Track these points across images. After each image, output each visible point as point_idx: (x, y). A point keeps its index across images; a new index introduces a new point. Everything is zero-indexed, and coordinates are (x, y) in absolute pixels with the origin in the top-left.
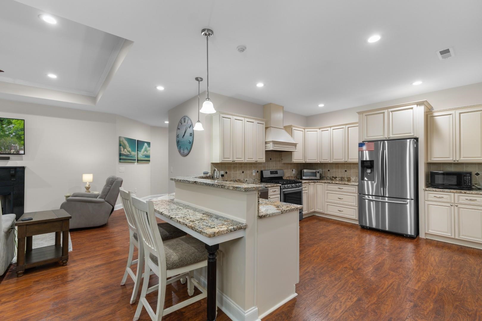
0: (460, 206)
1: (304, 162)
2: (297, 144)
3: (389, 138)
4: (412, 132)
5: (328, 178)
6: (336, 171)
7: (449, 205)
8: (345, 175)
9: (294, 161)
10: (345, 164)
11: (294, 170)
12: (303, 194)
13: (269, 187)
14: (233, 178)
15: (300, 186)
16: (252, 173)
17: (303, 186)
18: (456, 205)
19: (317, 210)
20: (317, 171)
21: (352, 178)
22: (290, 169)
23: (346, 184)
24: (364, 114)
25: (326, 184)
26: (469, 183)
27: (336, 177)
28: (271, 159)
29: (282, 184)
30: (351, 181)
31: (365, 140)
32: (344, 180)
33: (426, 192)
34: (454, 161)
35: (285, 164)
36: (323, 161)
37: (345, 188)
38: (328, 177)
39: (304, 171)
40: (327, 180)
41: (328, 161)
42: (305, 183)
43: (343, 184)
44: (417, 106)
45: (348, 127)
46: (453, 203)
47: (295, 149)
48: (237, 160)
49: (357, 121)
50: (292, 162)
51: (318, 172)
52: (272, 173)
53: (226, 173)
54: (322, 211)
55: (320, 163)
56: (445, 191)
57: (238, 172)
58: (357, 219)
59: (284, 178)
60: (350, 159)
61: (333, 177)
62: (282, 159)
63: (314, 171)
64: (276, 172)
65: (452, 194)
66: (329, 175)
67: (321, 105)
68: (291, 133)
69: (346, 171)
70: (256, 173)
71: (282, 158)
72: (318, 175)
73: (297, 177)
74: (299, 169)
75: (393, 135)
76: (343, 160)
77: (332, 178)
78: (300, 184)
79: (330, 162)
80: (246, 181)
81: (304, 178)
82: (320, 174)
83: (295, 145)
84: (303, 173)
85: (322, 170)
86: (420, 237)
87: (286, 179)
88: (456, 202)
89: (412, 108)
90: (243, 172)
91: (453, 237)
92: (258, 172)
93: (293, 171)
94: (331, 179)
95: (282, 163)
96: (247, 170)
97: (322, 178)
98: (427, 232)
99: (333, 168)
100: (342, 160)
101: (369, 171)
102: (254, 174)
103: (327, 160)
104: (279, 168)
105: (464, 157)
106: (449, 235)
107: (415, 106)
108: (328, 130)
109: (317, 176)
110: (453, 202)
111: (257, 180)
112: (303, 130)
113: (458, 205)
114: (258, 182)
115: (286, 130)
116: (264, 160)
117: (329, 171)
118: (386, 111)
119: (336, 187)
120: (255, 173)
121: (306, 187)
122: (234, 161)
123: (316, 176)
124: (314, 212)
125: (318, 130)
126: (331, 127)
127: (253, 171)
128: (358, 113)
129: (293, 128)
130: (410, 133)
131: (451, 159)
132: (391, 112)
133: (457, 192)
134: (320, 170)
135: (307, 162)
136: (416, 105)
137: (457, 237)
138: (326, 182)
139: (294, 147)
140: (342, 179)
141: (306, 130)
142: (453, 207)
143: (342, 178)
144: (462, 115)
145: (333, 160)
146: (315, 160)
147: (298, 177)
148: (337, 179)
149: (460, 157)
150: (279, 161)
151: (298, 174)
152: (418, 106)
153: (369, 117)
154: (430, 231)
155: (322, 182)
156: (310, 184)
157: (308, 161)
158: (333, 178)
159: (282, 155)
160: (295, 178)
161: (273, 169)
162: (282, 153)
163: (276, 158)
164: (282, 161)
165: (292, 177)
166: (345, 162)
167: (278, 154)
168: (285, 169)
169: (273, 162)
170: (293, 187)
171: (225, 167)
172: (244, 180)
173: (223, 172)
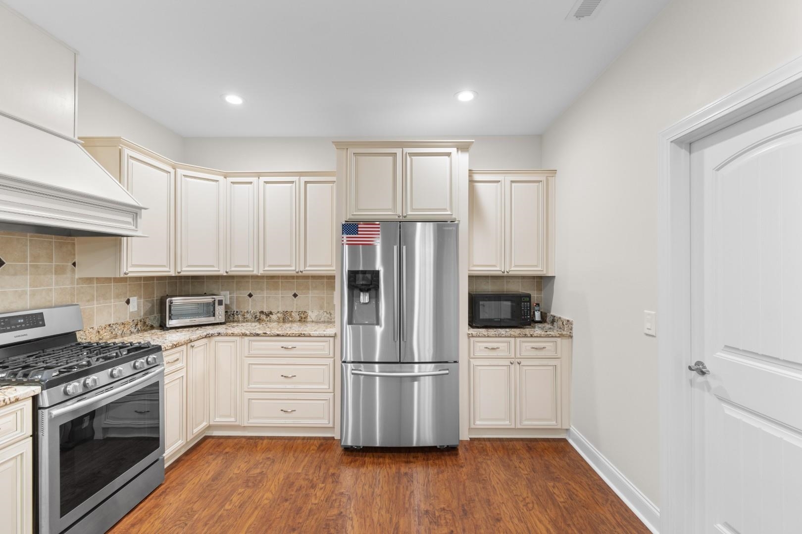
0: (523, 362)
1: (172, 274)
2: (140, 208)
3: (405, 217)
4: (448, 209)
5: (248, 316)
6: (269, 297)
7: (507, 362)
8: (294, 306)
9: (130, 269)
10: (298, 277)
11: (134, 300)
12: (166, 387)
15: (151, 366)
17: (166, 359)
18: (519, 360)
19: (219, 420)
20: (217, 298)
21: (310, 313)
22: (117, 296)
23: (305, 336)
24: (352, 150)
25: (246, 338)
26: (527, 316)
27: (271, 313)
28: (1, 263)
29: (50, 385)
30: (309, 319)
31: (352, 217)
32: (290, 319)
33: (472, 339)
34: (503, 272)
35: (89, 280)
36: (235, 270)
37: (301, 345)
38: (248, 312)
39: (171, 302)
40: (245, 320)
41: (251, 269)
42: (175, 346)
43: (295, 336)
44: (458, 151)
45: (306, 182)
46: (513, 358)
47: (133, 228)
49: (331, 167)
50: (122, 276)
51: (220, 302)
54: (233, 419)
55: (225, 274)
56: (503, 336)
58: (332, 424)
59: (81, 338)
60: (310, 266)
61: (262, 312)
62: (74, 264)
63: (208, 299)
64: (36, 320)
65: (512, 340)
66: (252, 307)
67: (234, 100)
68: (119, 172)
69: (295, 295)
71: (76, 260)
72: (220, 310)
73: (145, 323)
74: (156, 296)
75: (413, 210)
76: (293, 268)
77: (258, 314)
78: (151, 358)
79: (255, 273)
81: (170, 323)
82: (227, 306)
83: (134, 212)
84: (170, 306)
85: (230, 294)
87: (93, 338)
88: (518, 356)
89: (449, 154)
91: (513, 426)
93: (128, 302)
94: (256, 318)
95: (77, 277)
97: (230, 317)
98: (473, 426)
99: (262, 290)
100: (291, 269)
101: (364, 298)
103: (248, 266)
104: (54, 298)
105: (516, 266)
106: (506, 423)
107: (453, 150)
108: (251, 183)
109: (217, 313)
110: (513, 356)
112: (172, 171)
113: (520, 360)
115: (95, 155)
117: (250, 295)
118: (398, 151)
119: (275, 345)
121: (177, 360)
123: (214, 315)
124: (209, 427)
125: (221, 178)
126: (259, 175)
128: (335, 145)
129: (127, 152)
130: (445, 210)
131: (498, 269)
132: (410, 156)
133: (521, 336)
134: (225, 296)
135: (183, 274)
136: (455, 149)
137: (519, 426)
138: (248, 332)
139: (130, 220)
140: (286, 318)
141: (180, 172)
142: (512, 366)
143: (285, 313)
144: (513, 184)
145: (266, 269)
146: (213, 266)
147: (149, 322)
148: (274, 317)
149: (511, 266)
150: (60, 271)
151: (150, 312)
152: (460, 152)
153: (362, 159)
154: (478, 423)
155: (233, 335)
156: (192, 347)
157: (187, 270)
158: (263, 316)
159: (76, 246)
160: (139, 326)
161: (14, 306)
162: (74, 240)
163: (35, 258)
164: (73, 271)
165: (123, 324)
166: (297, 272)
167: (51, 242)
168: (88, 301)
169: (15, 274)
170: (115, 380)
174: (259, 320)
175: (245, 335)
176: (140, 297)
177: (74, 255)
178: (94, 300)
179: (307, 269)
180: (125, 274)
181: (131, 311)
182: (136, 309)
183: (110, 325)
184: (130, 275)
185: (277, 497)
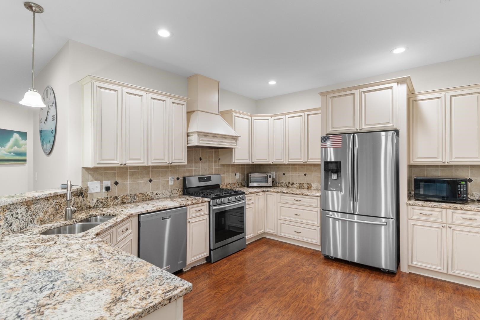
0: (454, 227)
1: (251, 163)
2: (238, 137)
3: (361, 130)
4: (391, 122)
5: (283, 184)
6: (293, 175)
7: (440, 226)
8: (305, 180)
9: (235, 161)
10: (304, 165)
11: (238, 174)
12: (246, 210)
13: (189, 205)
14: (131, 190)
15: (241, 199)
16: (168, 181)
17: (247, 198)
18: (450, 226)
19: (268, 231)
20: (269, 174)
21: (313, 185)
22: (232, 172)
23: (305, 195)
24: (329, 96)
25: (279, 194)
26: (464, 194)
27: (293, 184)
28: (201, 159)
29: (212, 199)
30: (312, 188)
31: (330, 132)
32: (303, 187)
33: (409, 207)
34: (444, 163)
35: (223, 165)
36: (276, 162)
37: (303, 199)
38: (283, 182)
39: (250, 176)
40: (282, 186)
42: (250, 193)
43: (300, 195)
44: (398, 84)
45: (308, 115)
46: (446, 224)
47: (235, 145)
48: (130, 163)
49: (319, 105)
50: (233, 164)
51: (270, 177)
52: (201, 179)
53: (116, 183)
54: (274, 231)
55: (272, 163)
56: (435, 206)
57: (140, 181)
58: (319, 243)
59: (221, 187)
60: (311, 159)
61: (289, 183)
62: (219, 159)
63: (265, 175)
64: (209, 179)
65: (444, 210)
66: (285, 180)
67: (272, 83)
68: (231, 123)
69: (305, 175)
70: (174, 181)
71: (220, 158)
72: (270, 180)
74: (246, 173)
75: (366, 125)
76: (302, 160)
77: (288, 184)
78: (241, 196)
79: (284, 163)
80: (157, 194)
81: (250, 185)
82: (273, 179)
83: (236, 138)
84: (250, 177)
85: (275, 173)
86: (401, 270)
87: (225, 188)
88: (449, 222)
89: (391, 88)
90: (150, 181)
91: (445, 271)
92: (178, 179)
93: (236, 175)
94: (286, 185)
95: (220, 164)
96: (159, 177)
97: (274, 184)
98: (410, 264)
99: (289, 171)
100: (301, 161)
101: (335, 176)
102: (171, 183)
103: (281, 160)
104: (214, 172)
105: (456, 158)
106: (439, 268)
107: (394, 85)
108: (282, 119)
109: (268, 181)
110: (445, 221)
111: (176, 192)
112: (249, 118)
113: (451, 225)
114: (178, 195)
115: (224, 118)
116: (184, 161)
117: (284, 174)
118: (356, 92)
119: (291, 198)
120: (173, 182)
121: (251, 199)
122: (124, 163)
123: (267, 183)
124: (264, 233)
125: (269, 118)
126: (285, 114)
127: (170, 177)
128: (320, 94)
129: (234, 114)
130: (389, 123)
131: (440, 160)
132: (364, 93)
133: (451, 208)
134: (273, 174)
135: (254, 163)
136: (396, 84)
137: (450, 272)
138: (279, 191)
139: (235, 142)
140: (300, 186)
141: (253, 118)
142: (445, 229)
143: (300, 184)
144: (453, 98)
145: (289, 161)
146: (266, 160)
147: (243, 184)
148: (295, 186)
149: (451, 158)
150: (215, 162)
151: (243, 180)
152: (399, 85)
153: (335, 100)
154: (414, 263)
155: (273, 192)
156: (257, 195)
157: (256, 161)
158: (290, 185)
159: (220, 153)
160: (240, 185)
161: (204, 174)
162: (219, 150)
163: (209, 157)
164: (219, 162)
165: (234, 183)
166: (304, 163)
167: (213, 151)
168: (223, 173)
169: (204, 163)
170: (230, 202)
171: (115, 173)
172: (152, 194)
173: (108, 183)
174: (288, 187)
175: (278, 192)
176: (240, 173)
177: (219, 156)
179: (309, 161)
180: (234, 163)
181: (237, 178)
182: (238, 178)
183: (230, 183)
184: (235, 163)
185: (286, 264)
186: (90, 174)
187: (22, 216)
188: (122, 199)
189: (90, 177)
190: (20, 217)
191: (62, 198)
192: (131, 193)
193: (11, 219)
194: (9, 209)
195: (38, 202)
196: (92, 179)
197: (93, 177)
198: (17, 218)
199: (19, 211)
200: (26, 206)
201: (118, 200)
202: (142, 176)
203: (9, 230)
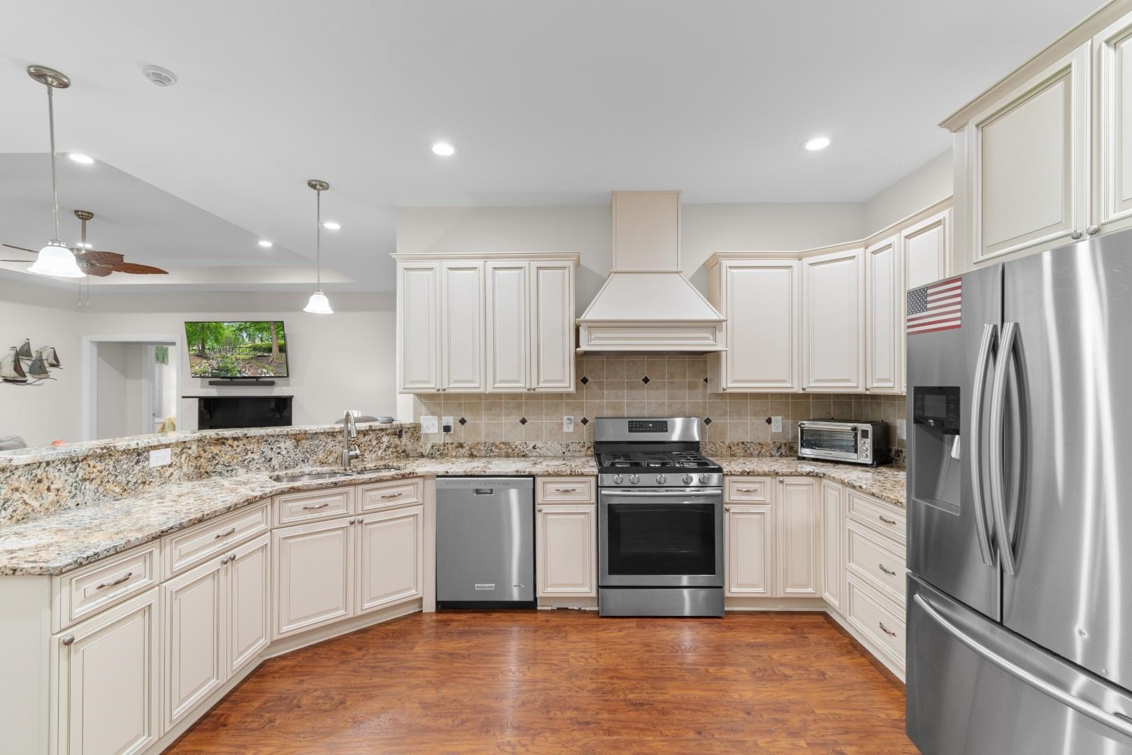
1: (797, 391)
2: (722, 322)
9: (732, 385)
11: (778, 420)
13: (537, 475)
14: (487, 436)
16: (562, 424)
19: (827, 596)
20: (861, 427)
22: (755, 414)
28: (646, 380)
36: (876, 386)
39: (802, 427)
47: (712, 342)
48: (455, 387)
50: (722, 392)
51: (864, 434)
52: (635, 426)
53: (463, 421)
54: (838, 604)
55: (867, 393)
57: (504, 420)
62: (706, 380)
64: (661, 427)
68: (718, 284)
70: (576, 424)
71: (708, 376)
73: (791, 448)
80: (534, 447)
81: (802, 452)
83: (712, 326)
87: (724, 452)
90: (523, 421)
92: (585, 421)
93: (769, 421)
95: (708, 392)
96: (542, 415)
102: (568, 428)
108: (889, 246)
109: (859, 448)
111: (578, 448)
112: (792, 262)
114: (583, 453)
116: (566, 384)
120: (572, 426)
121: (753, 490)
122: (443, 388)
123: (854, 451)
125: (856, 252)
126: (898, 228)
127: (565, 417)
128: (947, 127)
129: (727, 263)
132: (1111, 47)
138: (846, 480)
139: (709, 335)
146: (848, 381)
150: (692, 386)
155: (834, 480)
157: (814, 386)
159: (708, 363)
160: (783, 450)
161: (656, 414)
162: (706, 357)
163: (672, 376)
164: (705, 387)
165: (760, 444)
167: (685, 361)
168: (721, 416)
169: (657, 389)
170: (657, 485)
171: (460, 405)
172: (525, 446)
173: (449, 420)
175: (843, 483)
176: (787, 417)
177: (706, 371)
178: (727, 416)
180: (724, 390)
181: (773, 431)
182: (780, 430)
183: (743, 443)
184: (728, 391)
186: (424, 404)
187: (288, 452)
188: (471, 448)
189: (424, 409)
190: (284, 452)
191: (362, 436)
192: (487, 440)
193: (269, 454)
194: (266, 441)
195: (315, 437)
196: (427, 412)
197: (428, 409)
198: (279, 453)
199: (282, 445)
200: (293, 441)
201: (464, 450)
202: (507, 412)
203: (267, 466)
